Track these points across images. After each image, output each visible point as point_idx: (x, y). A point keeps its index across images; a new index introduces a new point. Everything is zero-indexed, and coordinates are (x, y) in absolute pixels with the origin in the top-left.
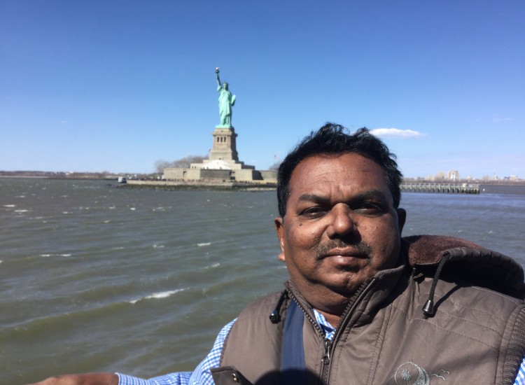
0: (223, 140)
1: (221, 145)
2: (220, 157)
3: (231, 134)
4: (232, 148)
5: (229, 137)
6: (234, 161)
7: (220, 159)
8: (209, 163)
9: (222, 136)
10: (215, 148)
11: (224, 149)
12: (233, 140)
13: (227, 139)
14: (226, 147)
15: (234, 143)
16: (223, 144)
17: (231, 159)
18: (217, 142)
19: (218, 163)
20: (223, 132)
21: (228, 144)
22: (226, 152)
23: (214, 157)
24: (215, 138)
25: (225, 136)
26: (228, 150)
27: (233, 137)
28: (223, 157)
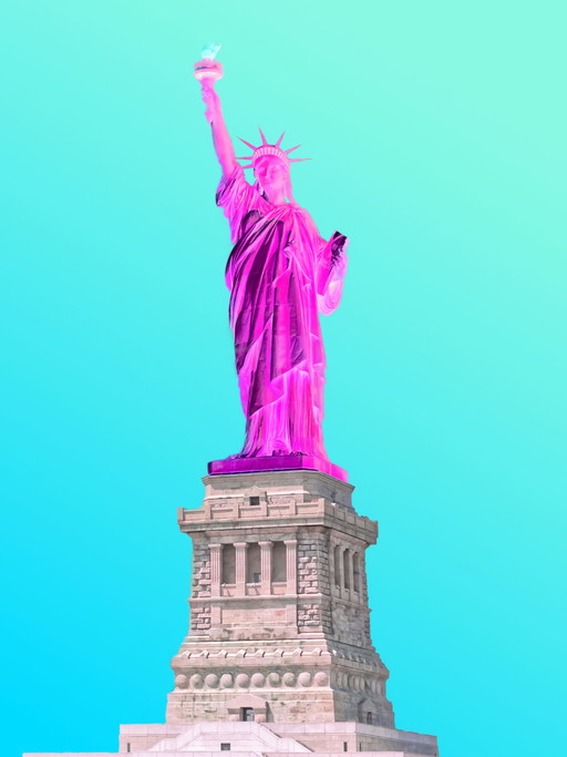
0: (265, 565)
2: (242, 700)
3: (323, 515)
4: (334, 626)
5: (306, 542)
6: (350, 728)
7: (245, 714)
8: (163, 742)
9: (251, 539)
10: (206, 632)
11: (272, 634)
12: (342, 567)
13: (291, 554)
14: (291, 623)
15: (347, 586)
16: (266, 594)
17: (332, 715)
18: (216, 586)
19: (225, 747)
20: (263, 504)
21: (303, 592)
22: (286, 662)
23: (204, 697)
24: (208, 552)
25: (275, 538)
26: (301, 643)
27: (337, 542)
28: (269, 702)
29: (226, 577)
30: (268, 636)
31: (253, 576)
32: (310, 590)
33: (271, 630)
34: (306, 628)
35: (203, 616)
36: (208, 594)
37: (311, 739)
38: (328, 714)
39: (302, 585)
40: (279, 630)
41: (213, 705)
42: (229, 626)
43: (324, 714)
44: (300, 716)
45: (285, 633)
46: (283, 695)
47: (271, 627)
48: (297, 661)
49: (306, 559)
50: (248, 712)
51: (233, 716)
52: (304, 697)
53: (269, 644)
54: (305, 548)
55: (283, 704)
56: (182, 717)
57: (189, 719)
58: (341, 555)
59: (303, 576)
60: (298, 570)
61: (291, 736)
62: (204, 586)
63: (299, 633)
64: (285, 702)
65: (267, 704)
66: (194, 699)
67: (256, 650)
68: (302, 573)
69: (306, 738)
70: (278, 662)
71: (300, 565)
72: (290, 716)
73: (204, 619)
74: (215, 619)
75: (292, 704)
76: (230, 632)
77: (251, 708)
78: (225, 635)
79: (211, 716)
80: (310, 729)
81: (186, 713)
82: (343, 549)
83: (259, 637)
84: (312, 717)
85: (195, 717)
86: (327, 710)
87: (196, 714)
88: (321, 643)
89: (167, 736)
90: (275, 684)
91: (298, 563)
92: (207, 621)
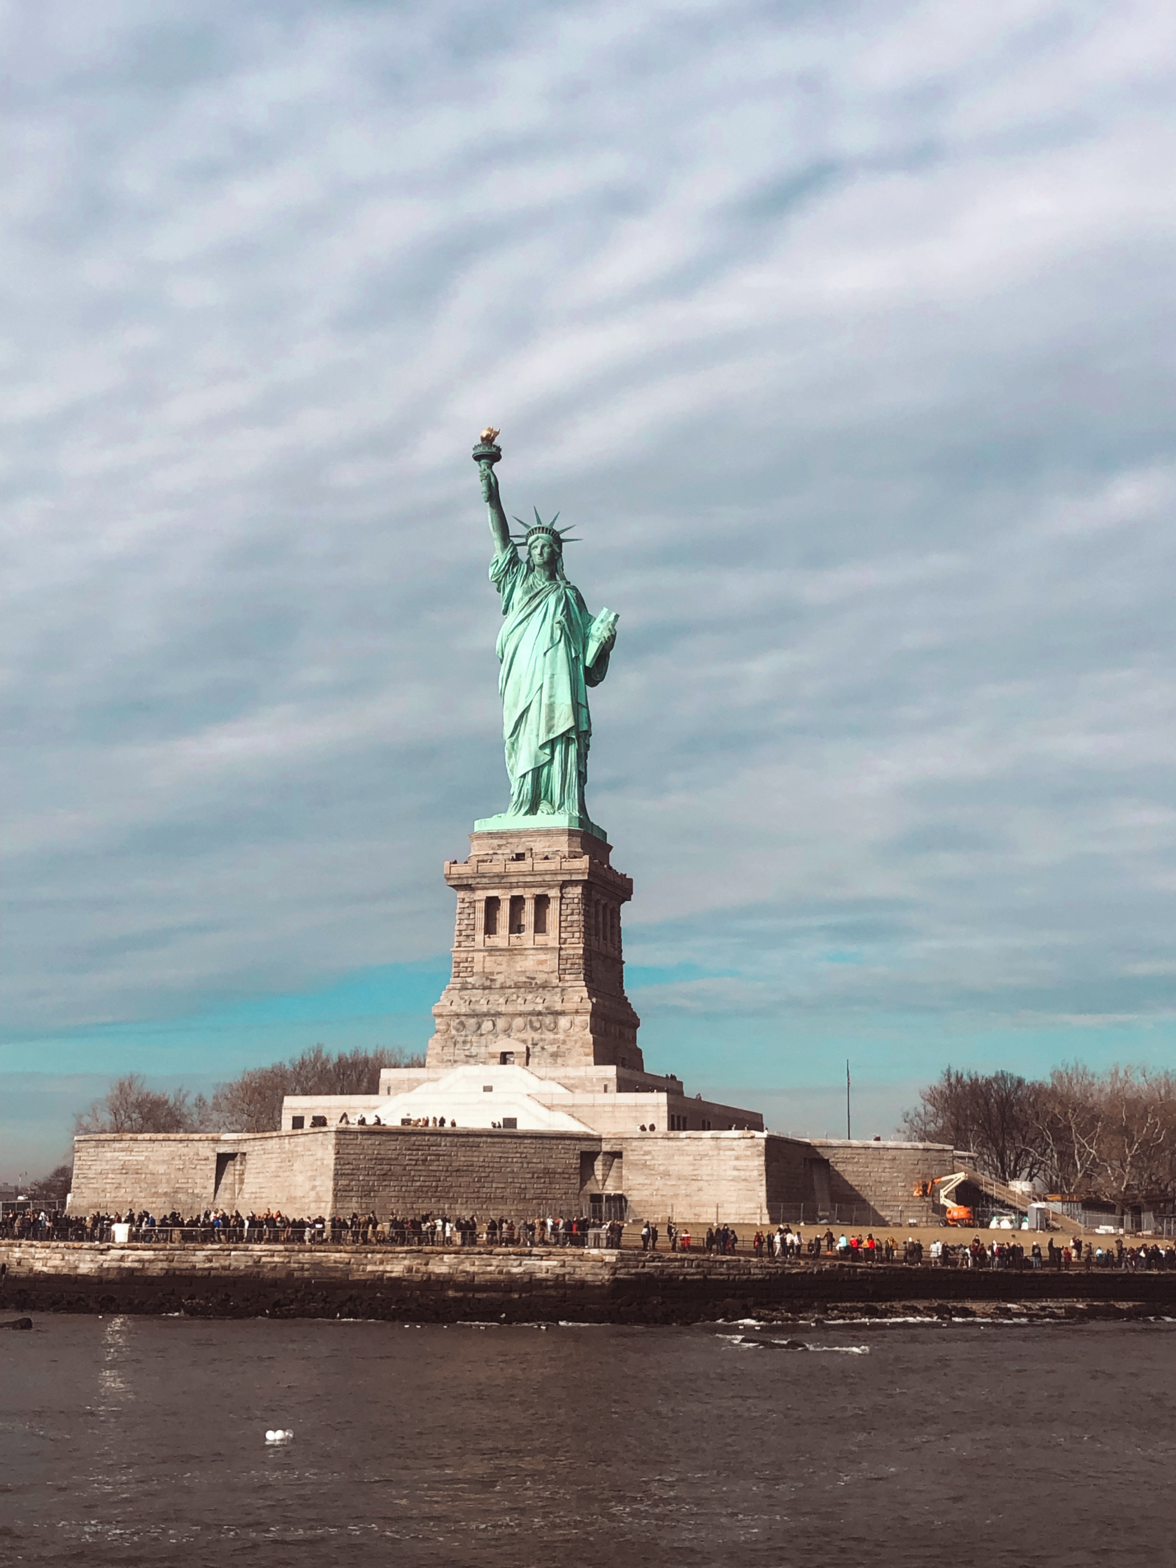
0: (528, 917)
1: (511, 951)
2: (503, 1045)
3: (588, 871)
4: (593, 976)
5: (570, 896)
6: (611, 1071)
7: (504, 1058)
8: (425, 1085)
9: (516, 892)
10: (469, 980)
11: (534, 982)
12: (601, 919)
13: (554, 906)
14: (553, 972)
15: (605, 938)
16: (530, 944)
17: (591, 1059)
18: (480, 936)
19: (487, 1089)
20: (529, 860)
21: (564, 943)
22: (547, 1008)
23: (464, 1042)
24: (472, 903)
25: (539, 891)
26: (563, 990)
27: (599, 896)
28: (530, 1046)
29: (490, 929)
30: (530, 985)
31: (516, 927)
32: (573, 940)
33: (534, 979)
34: (567, 977)
35: (466, 965)
36: (473, 944)
37: (572, 1082)
38: (588, 1058)
39: (563, 935)
40: (540, 978)
41: (474, 1051)
42: (492, 973)
43: (584, 1058)
44: (559, 1060)
45: (546, 981)
46: (542, 1040)
47: (532, 976)
48: (558, 1007)
49: (569, 912)
50: (508, 1056)
51: (494, 1060)
52: (564, 1042)
53: (530, 992)
54: (568, 901)
55: (543, 1048)
56: (442, 1061)
57: (450, 1063)
58: (601, 908)
59: (566, 927)
60: (560, 922)
61: (553, 1079)
62: (468, 936)
63: (560, 981)
64: (546, 1047)
65: (528, 1049)
66: (455, 1044)
67: (518, 997)
68: (563, 924)
69: (567, 1081)
70: (540, 1008)
71: (563, 918)
72: (550, 1060)
73: (467, 967)
74: (477, 968)
75: (552, 1049)
76: (492, 980)
77: (511, 1053)
78: (488, 983)
79: (472, 1060)
80: (571, 1072)
81: (446, 1058)
82: (603, 902)
83: (521, 985)
84: (571, 1062)
85: (455, 1062)
86: (587, 1055)
87: (456, 1058)
88: (581, 991)
89: (429, 1080)
90: (535, 1029)
91: (560, 915)
92: (469, 969)
